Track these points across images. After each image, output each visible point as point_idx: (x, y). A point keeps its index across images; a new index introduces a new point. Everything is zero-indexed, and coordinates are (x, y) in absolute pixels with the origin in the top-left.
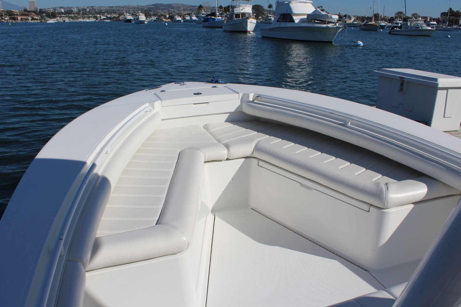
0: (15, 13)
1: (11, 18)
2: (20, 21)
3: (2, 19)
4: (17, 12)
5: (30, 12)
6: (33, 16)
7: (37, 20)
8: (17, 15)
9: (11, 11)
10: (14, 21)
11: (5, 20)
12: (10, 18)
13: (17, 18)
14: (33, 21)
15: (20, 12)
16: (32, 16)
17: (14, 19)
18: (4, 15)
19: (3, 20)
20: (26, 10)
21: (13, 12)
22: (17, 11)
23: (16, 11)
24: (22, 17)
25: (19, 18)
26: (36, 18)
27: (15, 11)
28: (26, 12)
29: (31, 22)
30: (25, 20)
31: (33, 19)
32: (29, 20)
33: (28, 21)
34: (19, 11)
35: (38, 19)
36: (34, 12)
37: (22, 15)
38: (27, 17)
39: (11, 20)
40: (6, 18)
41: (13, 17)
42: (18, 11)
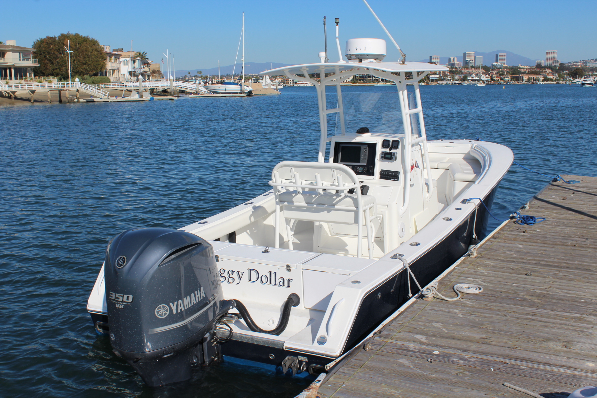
0: (522, 71)
1: (513, 79)
2: (526, 83)
3: (501, 79)
4: (525, 68)
5: (545, 67)
6: (547, 75)
7: (552, 80)
8: (524, 73)
9: (518, 68)
10: (516, 83)
11: (504, 80)
12: (512, 78)
13: (523, 78)
14: (545, 82)
15: (529, 69)
16: (545, 75)
17: (517, 79)
18: (506, 73)
19: (502, 81)
20: (539, 66)
21: (520, 68)
22: (525, 67)
23: (524, 67)
24: (530, 77)
25: (525, 78)
26: (552, 77)
27: (523, 67)
28: (539, 68)
29: (542, 84)
30: (534, 80)
31: (546, 79)
32: (539, 81)
33: (537, 82)
34: (530, 66)
35: (554, 79)
36: (550, 68)
37: (530, 73)
38: (537, 76)
39: (513, 80)
40: (506, 78)
41: (517, 77)
42: (527, 67)
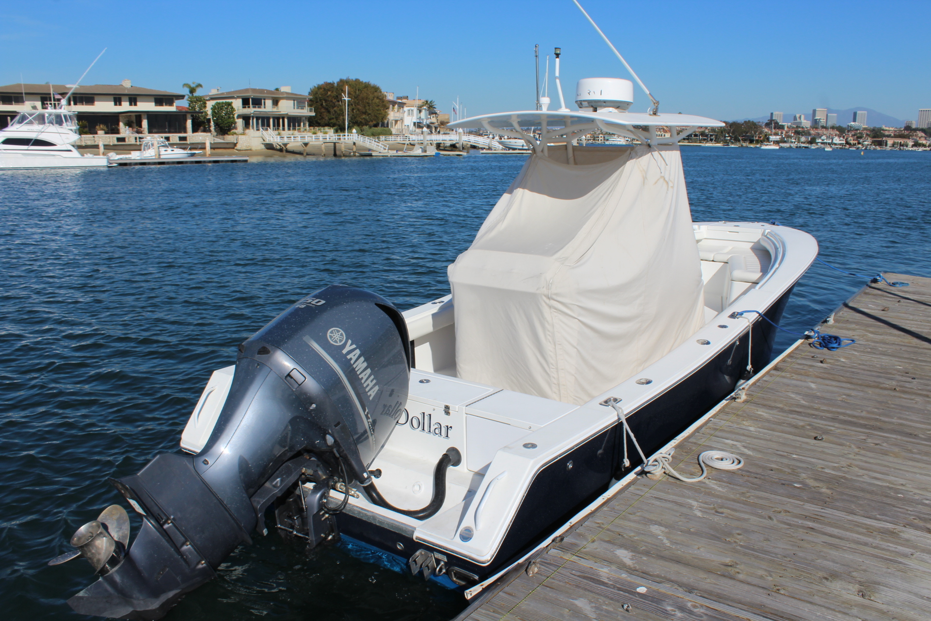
0: (887, 133)
1: (874, 143)
2: (890, 148)
3: (859, 143)
4: (890, 131)
5: (916, 130)
6: (918, 139)
7: (924, 146)
8: (889, 136)
9: (881, 129)
10: (878, 148)
11: (863, 145)
12: (872, 142)
13: (886, 142)
14: (914, 148)
15: (895, 131)
16: (916, 139)
17: (880, 144)
18: (865, 136)
19: (860, 146)
20: (908, 128)
21: (883, 130)
22: (891, 129)
23: (889, 129)
24: (896, 141)
25: (890, 142)
26: (924, 142)
27: (887, 128)
28: (909, 131)
29: (912, 150)
30: (901, 145)
31: (916, 144)
32: (907, 146)
33: (905, 148)
34: (896, 128)
35: (928, 144)
36: (923, 130)
37: (896, 136)
38: (906, 140)
39: (874, 145)
40: (865, 141)
41: (879, 141)
42: (892, 129)
